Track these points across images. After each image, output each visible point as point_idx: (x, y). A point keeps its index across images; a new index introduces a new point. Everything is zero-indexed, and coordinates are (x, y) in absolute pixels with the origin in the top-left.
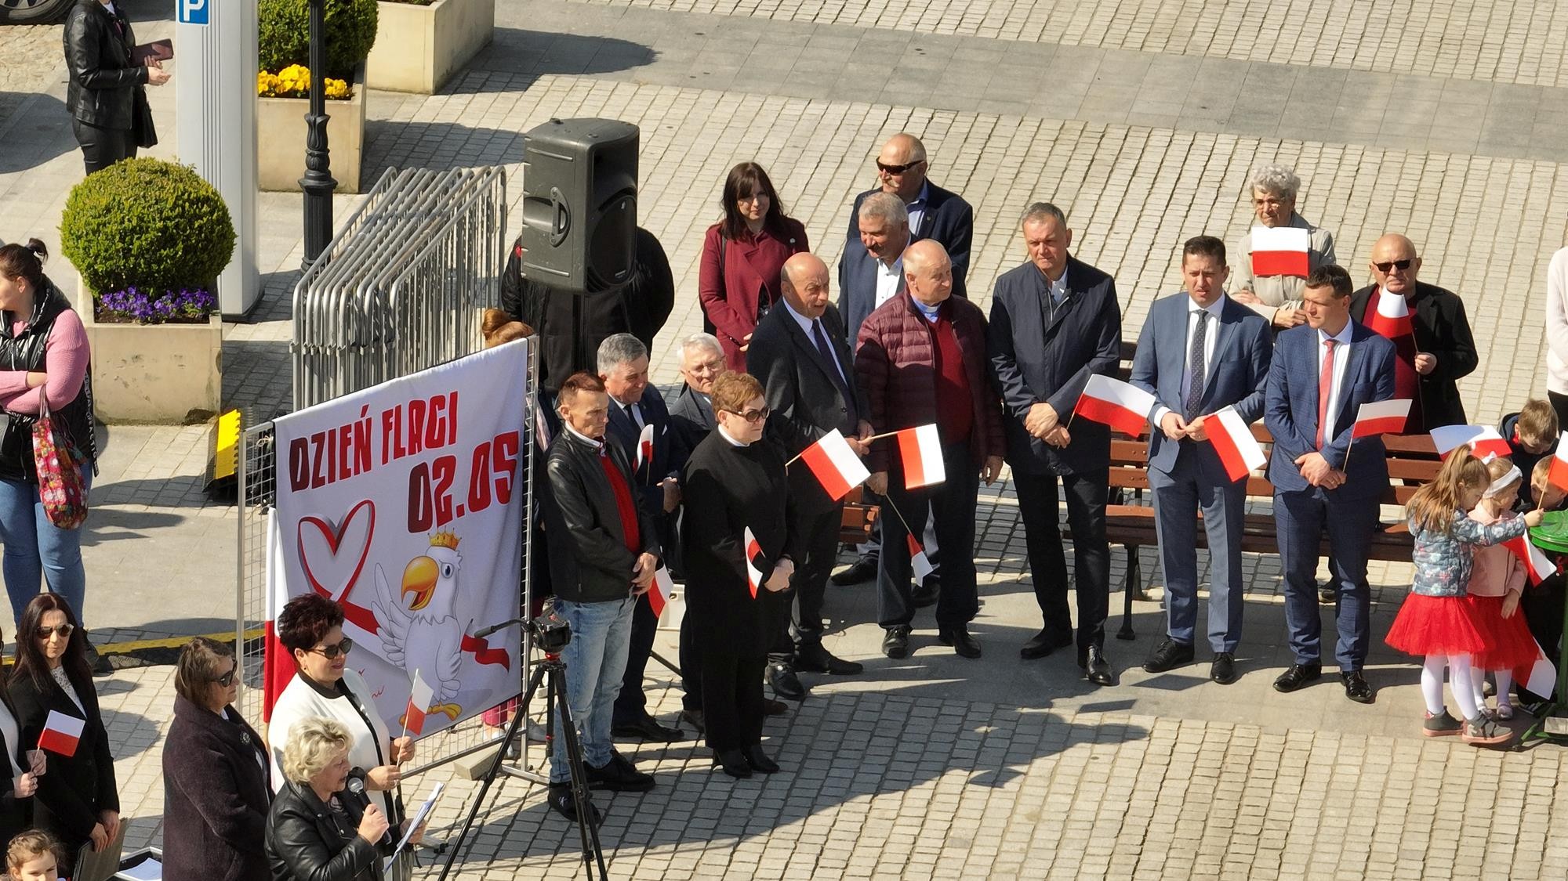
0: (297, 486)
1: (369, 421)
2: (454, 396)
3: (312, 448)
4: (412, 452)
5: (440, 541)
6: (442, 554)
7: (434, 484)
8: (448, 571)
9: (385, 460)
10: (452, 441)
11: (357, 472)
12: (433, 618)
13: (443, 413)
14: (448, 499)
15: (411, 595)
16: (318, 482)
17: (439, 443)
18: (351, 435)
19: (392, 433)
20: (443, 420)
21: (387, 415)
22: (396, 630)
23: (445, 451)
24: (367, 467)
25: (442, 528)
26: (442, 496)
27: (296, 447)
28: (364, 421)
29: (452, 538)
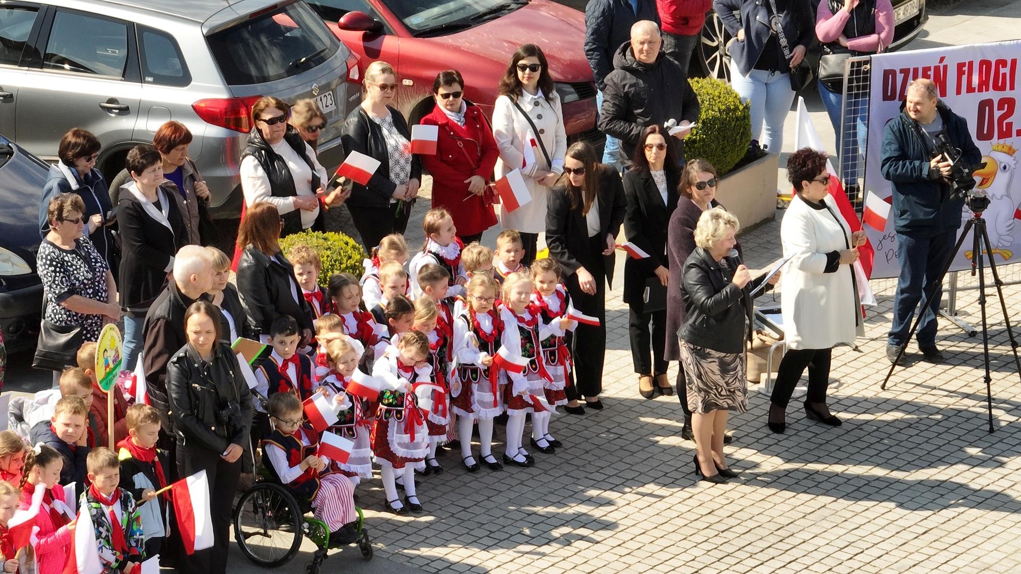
1: (945, 67)
2: (1014, 62)
3: (900, 78)
4: (980, 90)
5: (999, 148)
6: (1002, 159)
7: (997, 114)
8: (1005, 168)
9: (959, 92)
10: (1012, 88)
12: (993, 195)
13: (1007, 70)
14: (1010, 125)
17: (1003, 88)
18: (931, 72)
19: (965, 78)
20: (1004, 75)
21: (960, 66)
23: (1008, 94)
25: (1002, 141)
26: (1005, 122)
27: (887, 74)
28: (942, 66)
29: (1010, 148)
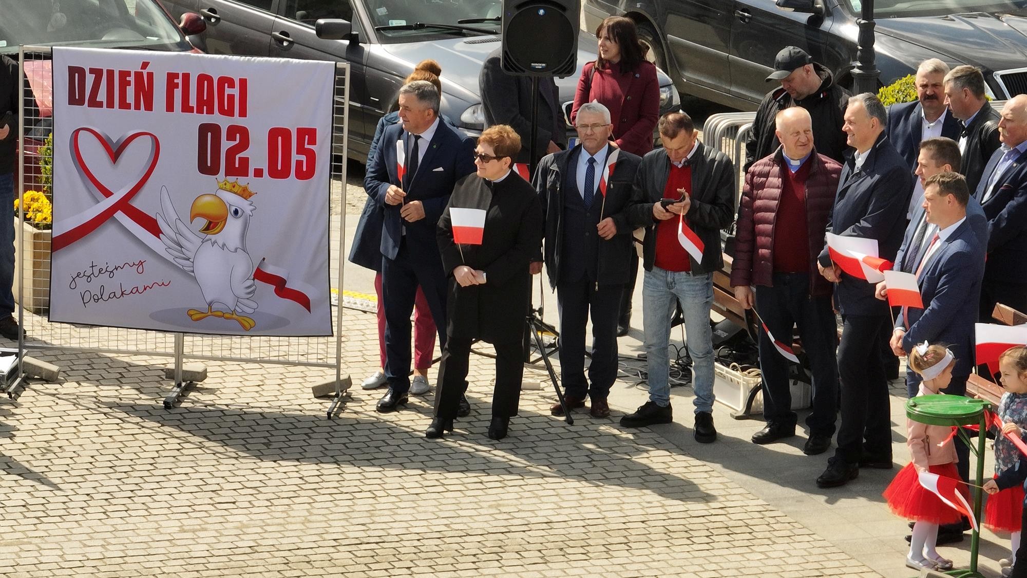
0: (72, 101)
1: (150, 75)
2: (243, 83)
4: (200, 111)
7: (226, 145)
8: (236, 212)
9: (170, 107)
10: (243, 113)
11: (137, 107)
13: (236, 92)
14: (245, 162)
16: (94, 103)
17: (230, 113)
18: (132, 79)
19: (178, 93)
20: (231, 97)
23: (237, 120)
24: (149, 107)
26: (237, 157)
27: (72, 70)
28: (145, 72)
29: (245, 190)
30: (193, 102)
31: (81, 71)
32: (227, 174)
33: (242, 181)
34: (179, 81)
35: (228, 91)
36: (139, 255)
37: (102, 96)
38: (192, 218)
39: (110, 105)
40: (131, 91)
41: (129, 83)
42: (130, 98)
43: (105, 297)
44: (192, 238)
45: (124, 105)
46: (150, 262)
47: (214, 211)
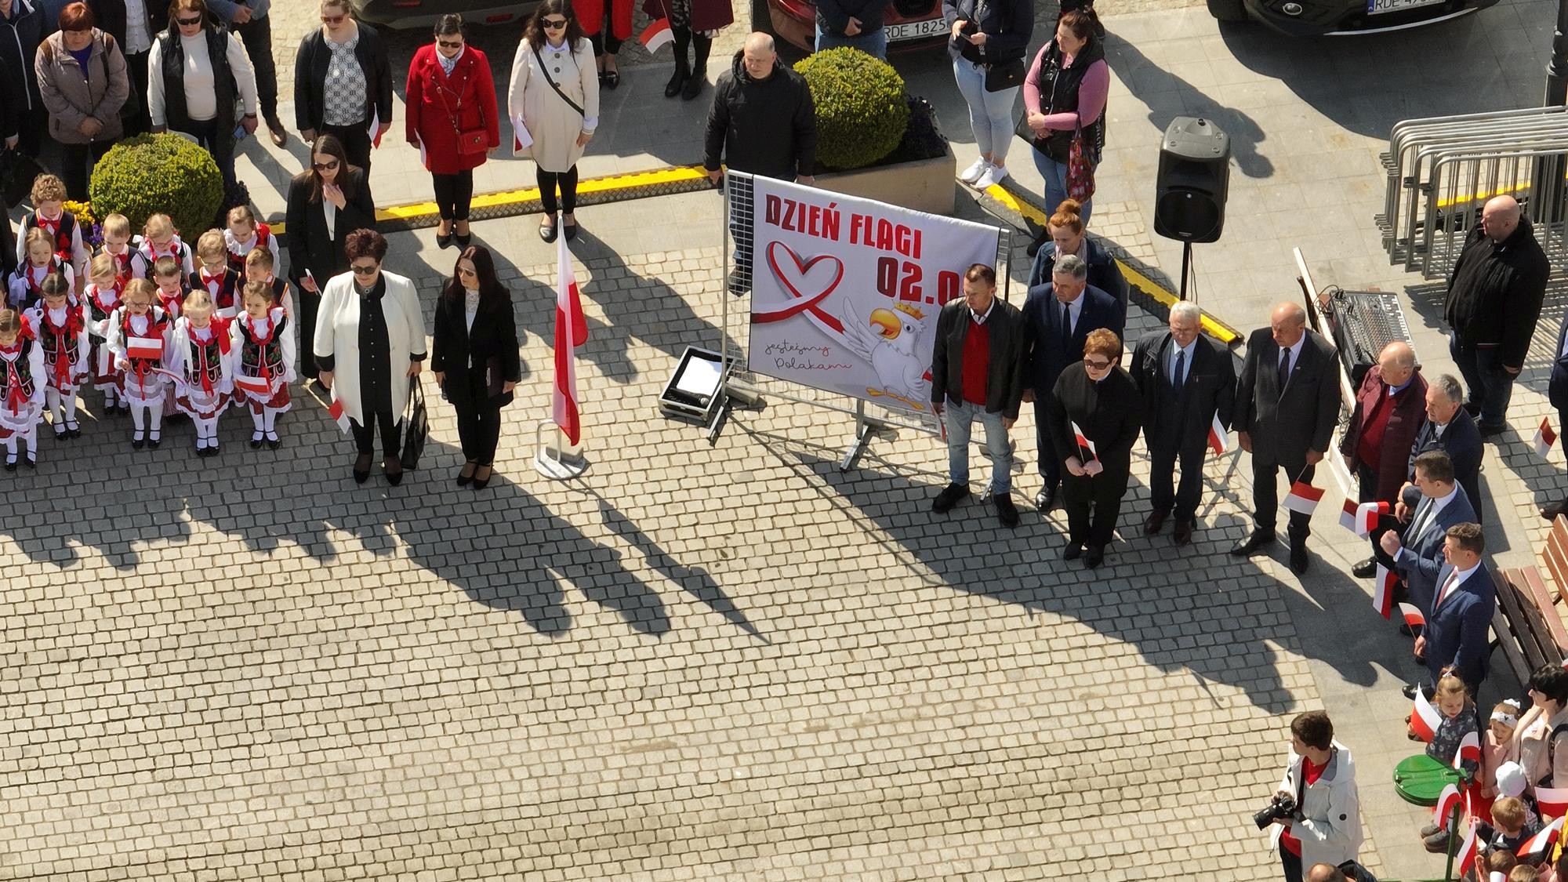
0: (769, 220)
1: (837, 214)
2: (918, 234)
3: (784, 208)
4: (880, 246)
5: (902, 308)
6: (906, 319)
7: (901, 275)
8: (908, 328)
9: (854, 239)
10: (917, 255)
11: (825, 235)
12: (898, 349)
13: (912, 238)
14: (918, 290)
15: (882, 329)
16: (787, 226)
17: (907, 252)
18: (821, 214)
19: (861, 231)
20: (907, 243)
21: (856, 219)
22: (863, 338)
23: (911, 259)
24: (835, 237)
25: (906, 302)
26: (912, 285)
27: (770, 198)
28: (833, 211)
29: (917, 312)
30: (874, 238)
31: (777, 201)
32: (902, 297)
33: (914, 305)
34: (863, 222)
35: (904, 237)
36: (825, 343)
37: (794, 221)
38: (873, 323)
39: (801, 229)
40: (819, 223)
41: (818, 217)
42: (819, 227)
43: (796, 366)
44: (871, 337)
45: (813, 232)
46: (833, 349)
47: (891, 322)
